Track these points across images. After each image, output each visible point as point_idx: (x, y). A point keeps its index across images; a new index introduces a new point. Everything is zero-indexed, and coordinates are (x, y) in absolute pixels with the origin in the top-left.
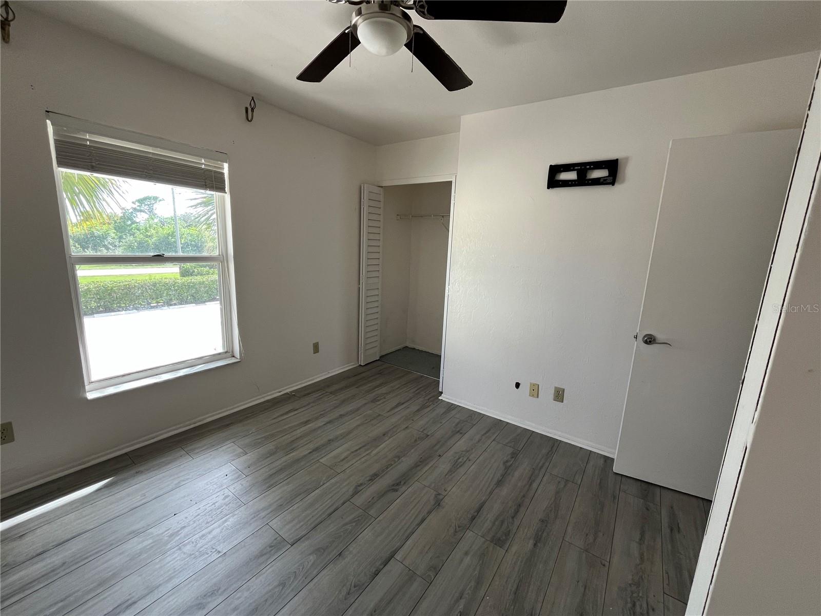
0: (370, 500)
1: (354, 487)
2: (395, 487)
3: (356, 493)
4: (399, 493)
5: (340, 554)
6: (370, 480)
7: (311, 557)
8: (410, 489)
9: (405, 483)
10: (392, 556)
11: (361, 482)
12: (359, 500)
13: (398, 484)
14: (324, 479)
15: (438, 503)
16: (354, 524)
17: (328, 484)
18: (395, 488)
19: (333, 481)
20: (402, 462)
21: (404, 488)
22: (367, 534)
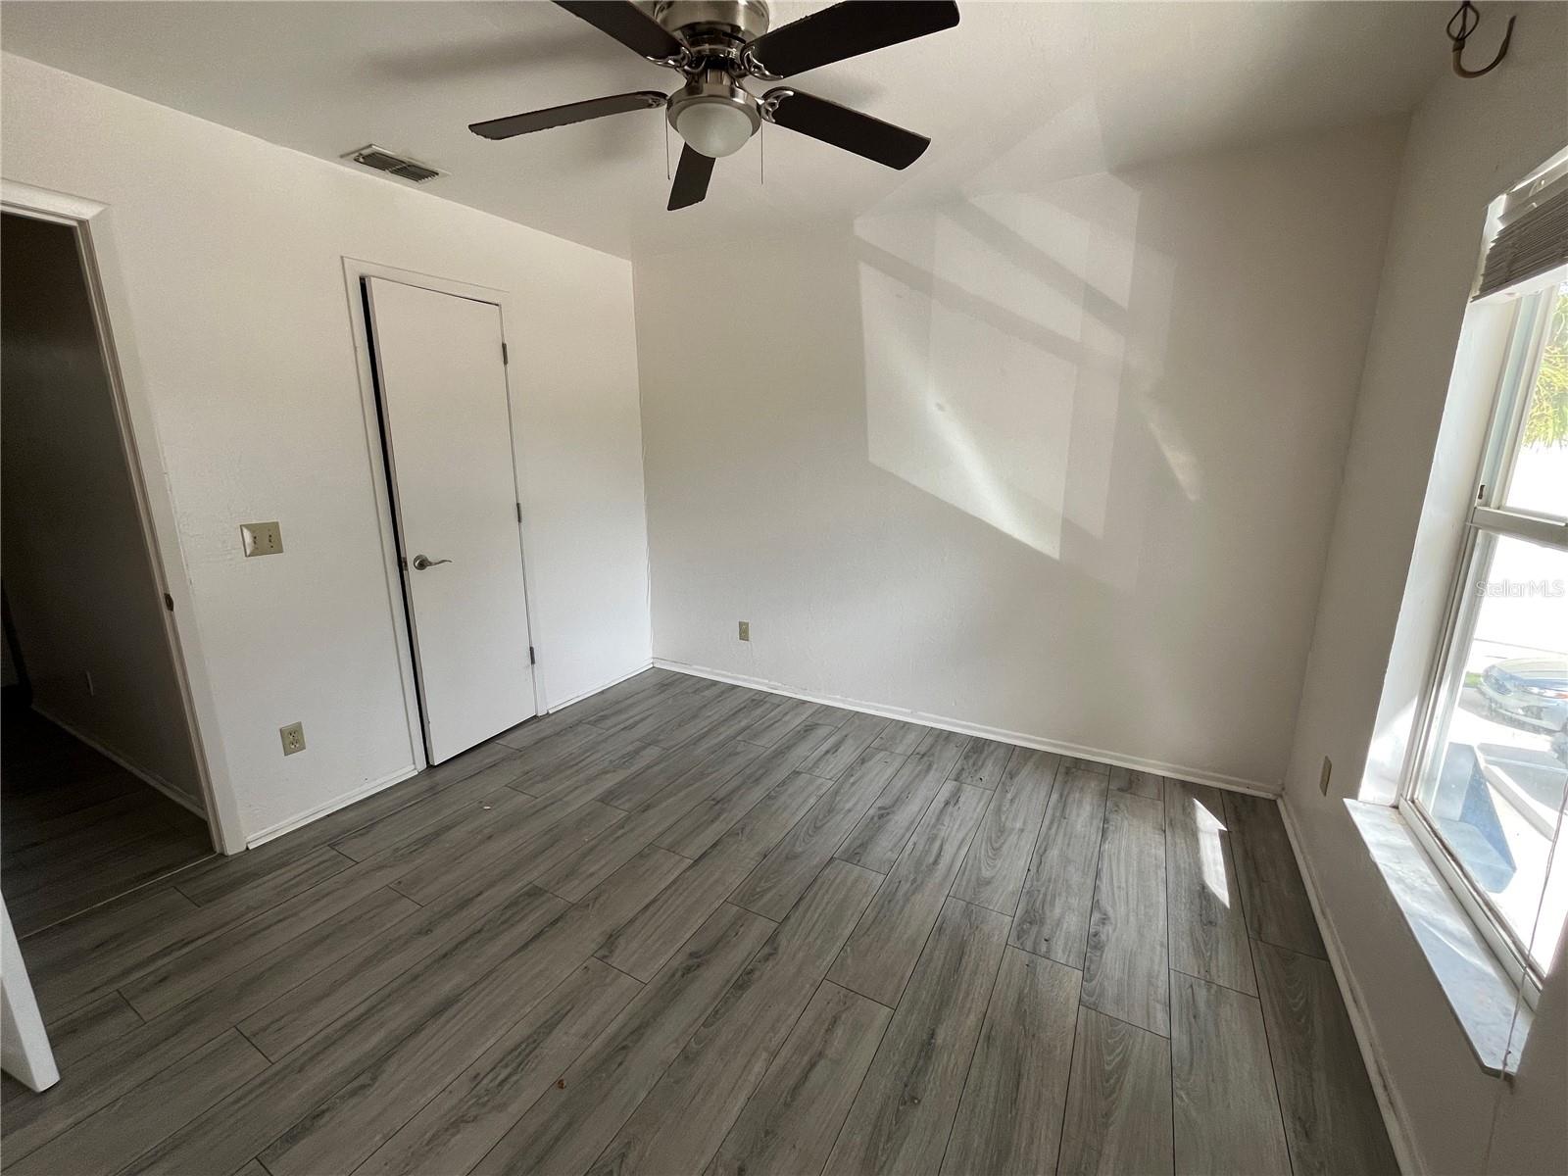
0: (742, 929)
1: (780, 951)
2: (696, 962)
3: (772, 940)
4: (689, 949)
5: (765, 856)
6: (751, 972)
7: (800, 849)
8: (662, 962)
9: (673, 975)
10: (696, 862)
11: (770, 964)
12: (760, 928)
13: (688, 970)
14: (849, 961)
15: (611, 940)
16: (758, 890)
17: (835, 950)
18: (695, 960)
19: (829, 958)
20: (676, 1040)
21: (675, 963)
22: (735, 880)
